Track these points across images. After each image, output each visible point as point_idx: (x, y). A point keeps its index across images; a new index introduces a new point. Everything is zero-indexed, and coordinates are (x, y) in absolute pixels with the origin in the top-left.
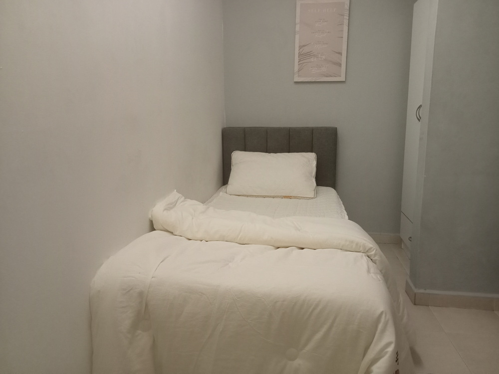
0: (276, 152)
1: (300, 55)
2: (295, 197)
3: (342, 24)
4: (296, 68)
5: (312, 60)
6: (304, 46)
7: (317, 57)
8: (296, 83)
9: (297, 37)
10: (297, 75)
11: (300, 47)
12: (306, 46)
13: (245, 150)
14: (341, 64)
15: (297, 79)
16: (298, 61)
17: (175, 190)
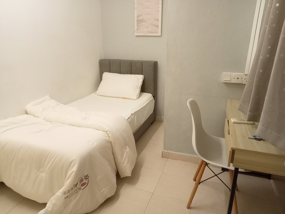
0: (124, 74)
1: (137, 21)
2: (128, 99)
3: (159, 4)
4: (136, 28)
5: (144, 24)
6: (139, 16)
7: (146, 22)
8: (137, 36)
9: (136, 11)
10: (136, 32)
11: (138, 17)
12: (140, 16)
13: (110, 72)
14: (158, 26)
15: (136, 34)
16: (136, 24)
17: (48, 95)
